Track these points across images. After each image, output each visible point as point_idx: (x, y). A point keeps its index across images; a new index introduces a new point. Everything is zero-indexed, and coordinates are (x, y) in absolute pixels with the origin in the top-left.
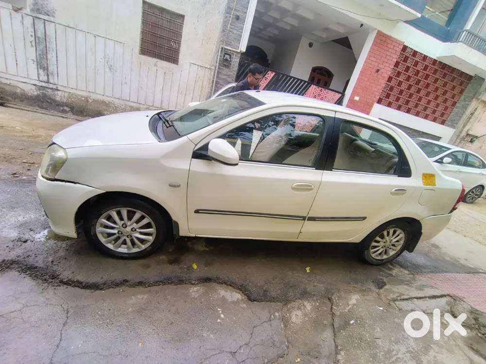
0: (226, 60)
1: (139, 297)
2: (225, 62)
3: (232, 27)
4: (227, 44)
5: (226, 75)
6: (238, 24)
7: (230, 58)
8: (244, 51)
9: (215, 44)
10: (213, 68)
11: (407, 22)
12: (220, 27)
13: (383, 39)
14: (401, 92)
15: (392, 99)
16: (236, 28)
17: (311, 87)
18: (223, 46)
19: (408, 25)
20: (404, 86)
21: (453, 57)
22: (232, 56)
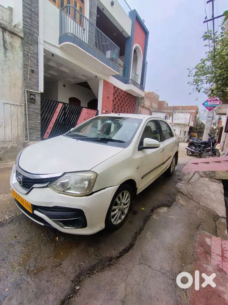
0: (32, 98)
1: (148, 234)
2: (31, 100)
3: (30, 77)
4: (30, 88)
5: (34, 109)
6: (34, 75)
7: (35, 97)
8: (43, 92)
9: (20, 88)
10: (23, 105)
11: (112, 76)
12: (21, 77)
13: (106, 83)
14: (118, 106)
15: (116, 110)
16: (33, 78)
17: (83, 109)
18: (27, 90)
19: (113, 77)
20: (119, 103)
21: (131, 90)
22: (35, 96)
